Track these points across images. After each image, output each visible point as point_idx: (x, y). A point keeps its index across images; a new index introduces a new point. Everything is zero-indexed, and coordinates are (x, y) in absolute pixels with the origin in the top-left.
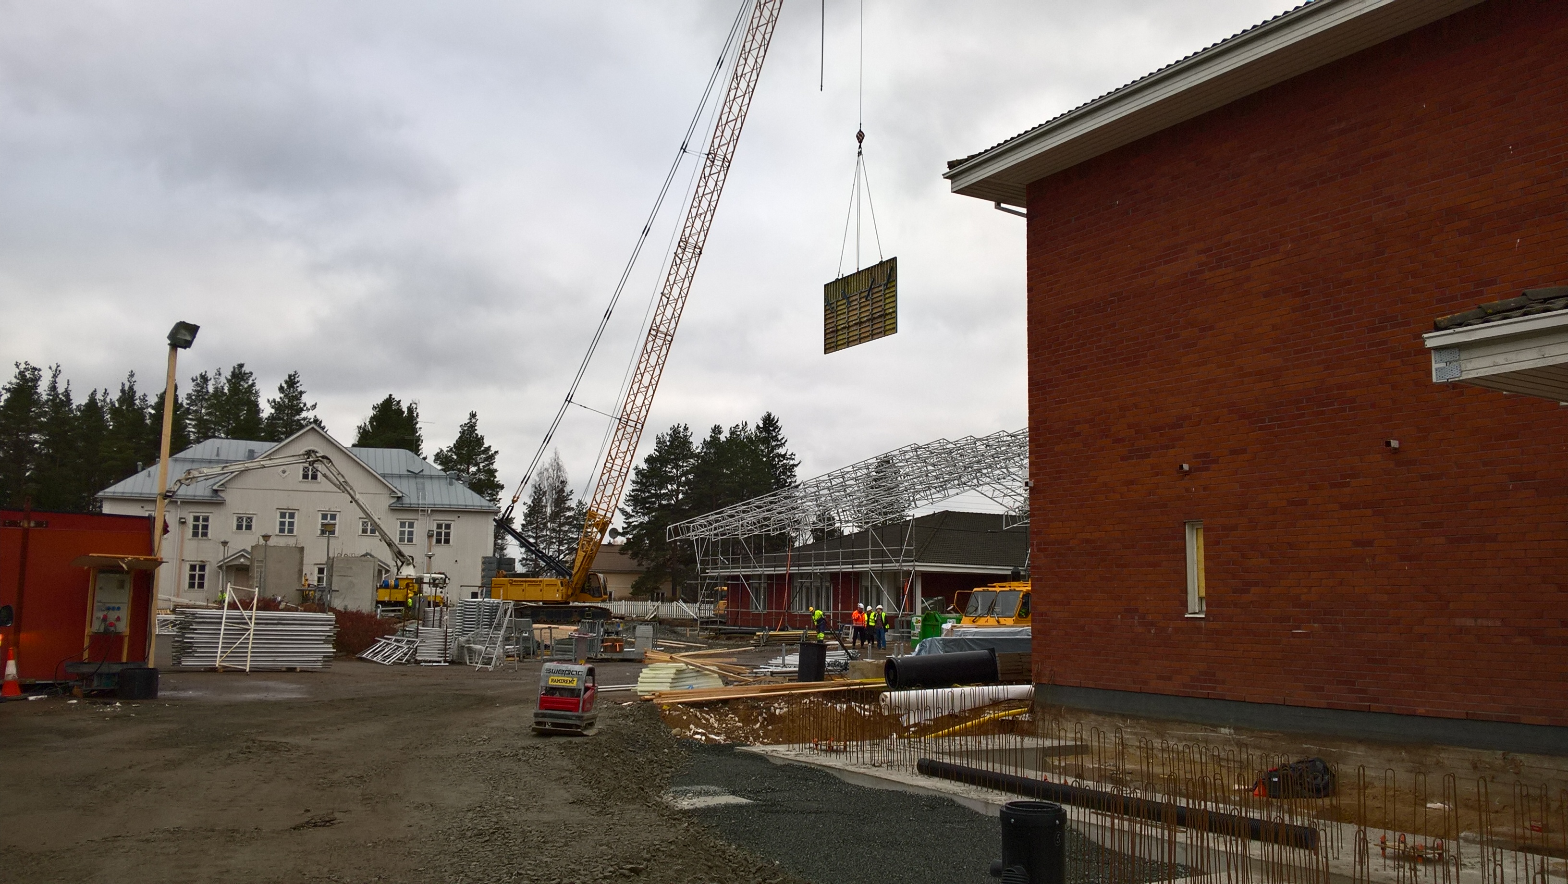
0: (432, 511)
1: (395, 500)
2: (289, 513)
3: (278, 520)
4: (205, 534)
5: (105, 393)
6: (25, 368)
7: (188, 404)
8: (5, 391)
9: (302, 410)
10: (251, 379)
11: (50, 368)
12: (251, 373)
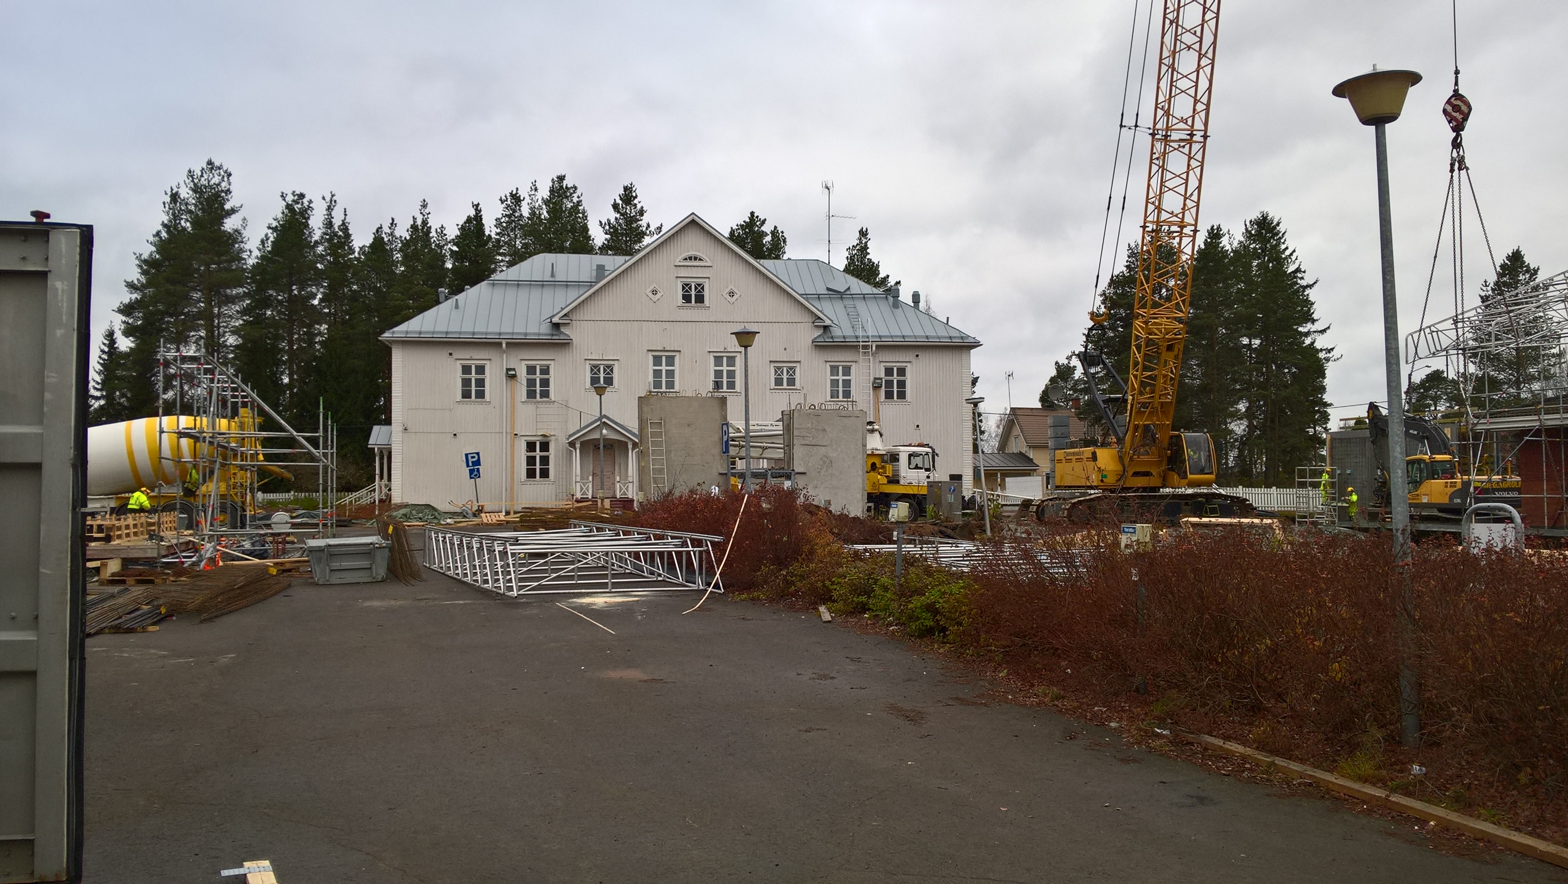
0: (877, 346)
1: (821, 331)
2: (667, 357)
3: (651, 368)
4: (545, 394)
5: (392, 224)
6: (293, 201)
7: (497, 234)
8: (271, 231)
9: (642, 234)
10: (575, 195)
11: (324, 198)
12: (575, 188)
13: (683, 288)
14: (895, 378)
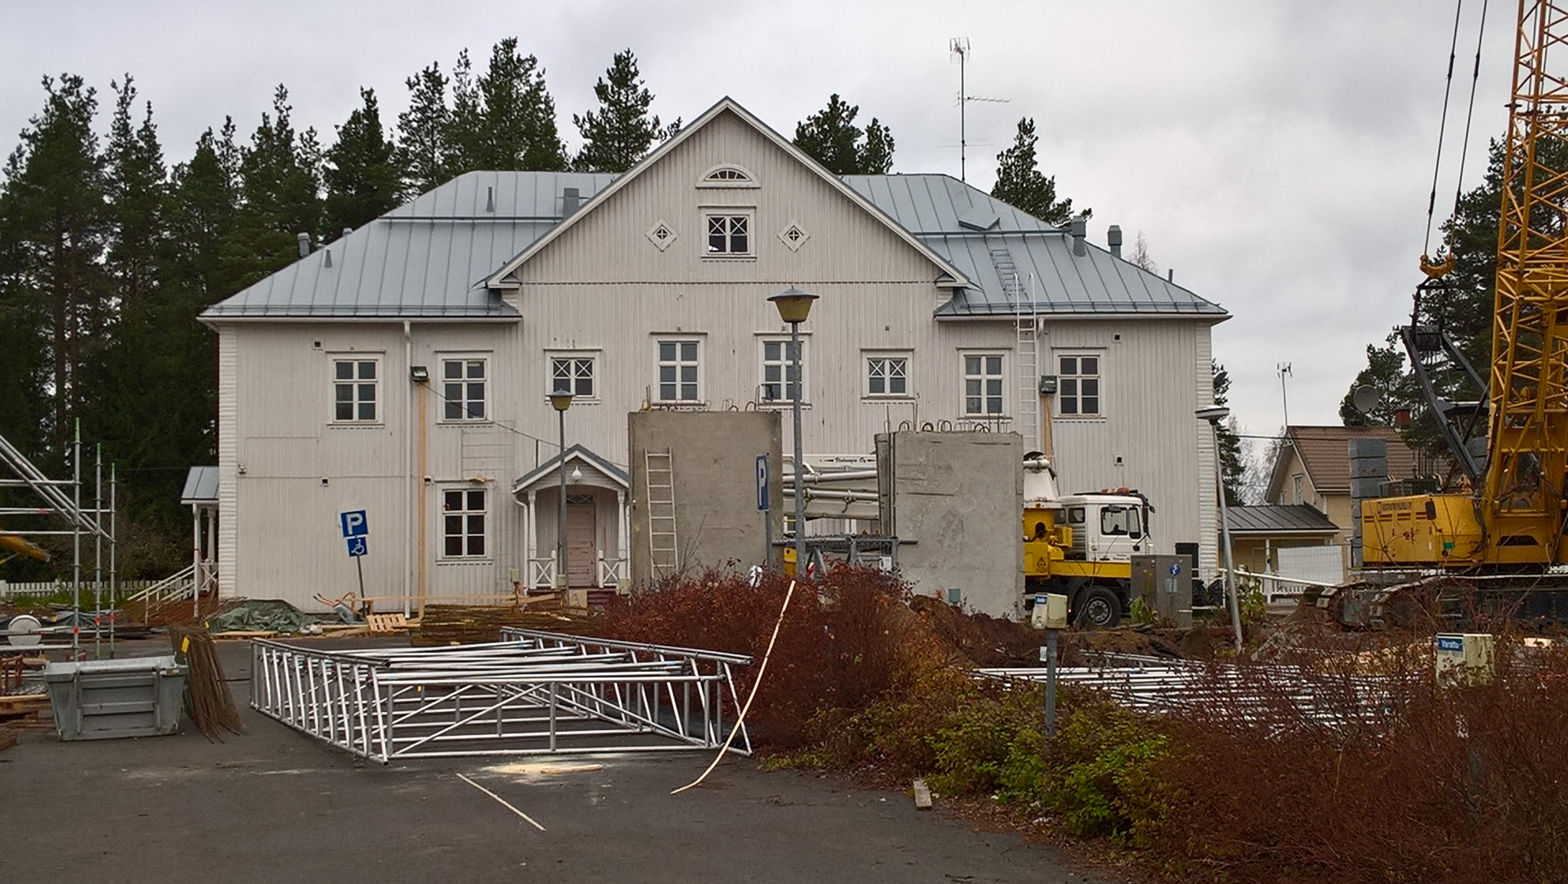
0: (1047, 322)
1: (948, 298)
2: (684, 344)
3: (657, 363)
4: (477, 410)
5: (227, 127)
6: (63, 90)
7: (403, 140)
8: (26, 141)
9: (649, 136)
10: (533, 73)
11: (114, 85)
12: (534, 60)
13: (711, 226)
14: (1079, 377)
